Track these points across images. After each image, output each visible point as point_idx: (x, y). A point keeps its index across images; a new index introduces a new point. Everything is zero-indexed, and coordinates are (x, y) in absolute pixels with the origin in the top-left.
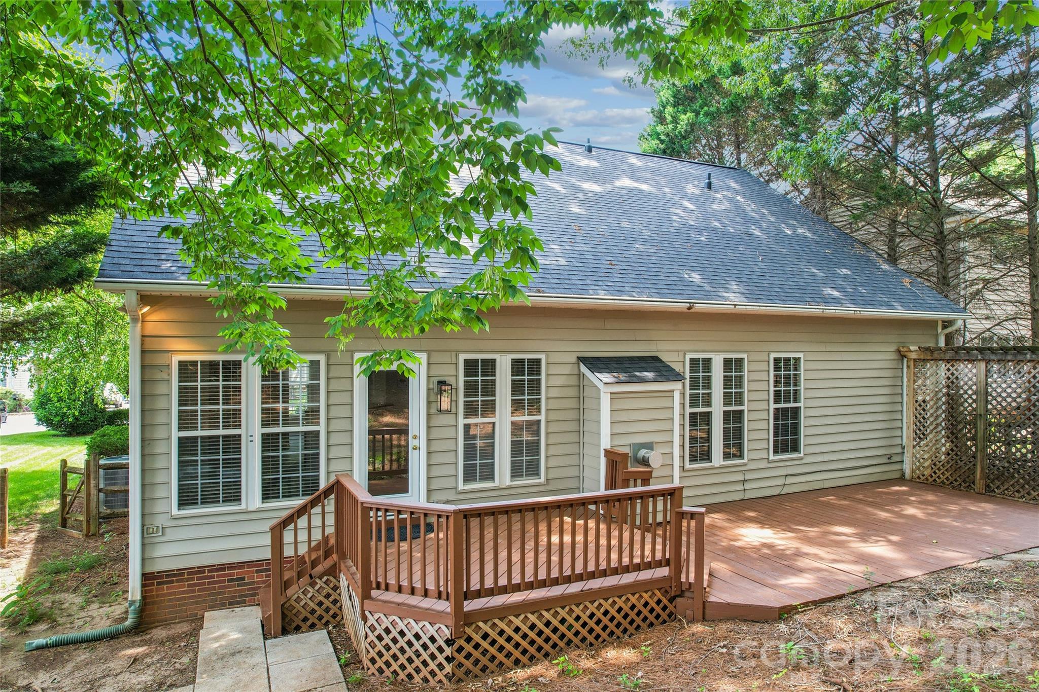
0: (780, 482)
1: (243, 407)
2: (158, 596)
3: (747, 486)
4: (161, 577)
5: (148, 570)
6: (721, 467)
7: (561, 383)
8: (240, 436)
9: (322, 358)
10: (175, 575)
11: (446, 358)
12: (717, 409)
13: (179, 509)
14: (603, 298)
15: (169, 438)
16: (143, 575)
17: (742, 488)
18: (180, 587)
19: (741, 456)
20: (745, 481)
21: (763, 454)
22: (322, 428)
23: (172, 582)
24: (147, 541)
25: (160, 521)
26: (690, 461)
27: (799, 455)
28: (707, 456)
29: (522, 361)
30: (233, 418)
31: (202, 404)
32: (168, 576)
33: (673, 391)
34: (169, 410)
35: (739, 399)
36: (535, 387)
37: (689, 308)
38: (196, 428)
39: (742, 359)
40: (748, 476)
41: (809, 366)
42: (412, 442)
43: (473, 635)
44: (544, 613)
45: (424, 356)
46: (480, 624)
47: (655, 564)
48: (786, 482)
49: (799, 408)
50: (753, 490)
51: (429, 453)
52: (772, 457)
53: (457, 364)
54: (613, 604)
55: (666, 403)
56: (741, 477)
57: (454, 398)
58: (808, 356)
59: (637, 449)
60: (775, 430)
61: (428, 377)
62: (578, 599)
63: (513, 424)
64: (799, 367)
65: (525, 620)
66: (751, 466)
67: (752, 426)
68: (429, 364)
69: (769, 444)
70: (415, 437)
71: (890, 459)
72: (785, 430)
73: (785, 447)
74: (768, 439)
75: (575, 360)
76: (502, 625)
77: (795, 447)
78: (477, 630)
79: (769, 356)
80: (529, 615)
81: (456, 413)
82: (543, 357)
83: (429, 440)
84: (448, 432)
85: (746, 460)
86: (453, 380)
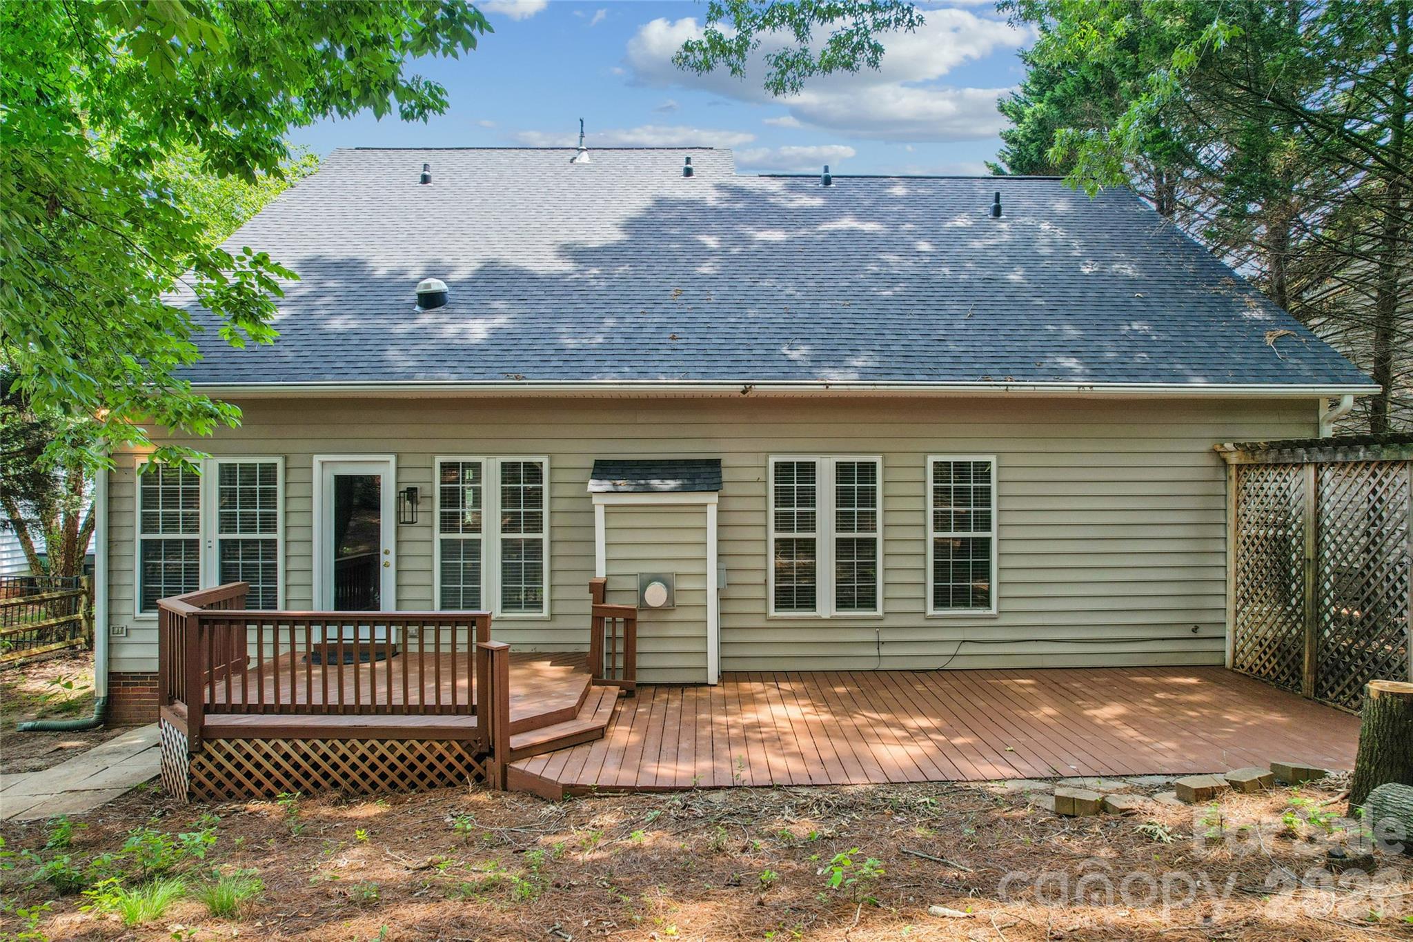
0: (951, 650)
1: (201, 511)
2: (124, 696)
3: (885, 651)
4: (127, 678)
5: (115, 669)
6: (832, 620)
7: (572, 494)
8: (197, 541)
9: (279, 461)
10: (138, 678)
11: (421, 461)
12: (826, 534)
13: (141, 612)
14: (608, 383)
15: (133, 541)
16: (110, 673)
17: (875, 652)
18: (143, 690)
19: (872, 605)
20: (879, 643)
21: (916, 606)
22: (279, 536)
23: (136, 684)
24: (113, 641)
25: (126, 622)
26: (776, 607)
27: (988, 612)
28: (807, 599)
29: (515, 465)
30: (192, 523)
31: (183, 508)
32: (133, 678)
33: (705, 505)
34: (133, 512)
35: (868, 521)
36: (534, 498)
37: (744, 392)
38: (157, 532)
39: (874, 465)
40: (885, 637)
41: (1009, 475)
42: (384, 558)
43: (215, 753)
44: (300, 743)
45: (392, 459)
46: (222, 742)
47: (457, 710)
48: (961, 652)
49: (989, 539)
50: (896, 658)
51: (398, 571)
52: (931, 611)
53: (431, 468)
54: (392, 749)
55: (694, 521)
56: (872, 637)
57: (428, 508)
58: (1009, 460)
59: (646, 581)
60: (941, 571)
61: (398, 483)
62: (344, 734)
63: (504, 541)
64: (987, 477)
65: (276, 747)
66: (890, 622)
67: (893, 563)
68: (398, 468)
69: (925, 591)
70: (387, 552)
71: (1194, 630)
72: (962, 573)
73: (962, 598)
74: (925, 584)
75: (591, 464)
76: (249, 748)
77: (983, 599)
78: (219, 748)
79: (925, 460)
80: (281, 742)
81: (431, 527)
82: (545, 460)
83: (398, 557)
84: (421, 549)
85: (879, 612)
86: (427, 487)
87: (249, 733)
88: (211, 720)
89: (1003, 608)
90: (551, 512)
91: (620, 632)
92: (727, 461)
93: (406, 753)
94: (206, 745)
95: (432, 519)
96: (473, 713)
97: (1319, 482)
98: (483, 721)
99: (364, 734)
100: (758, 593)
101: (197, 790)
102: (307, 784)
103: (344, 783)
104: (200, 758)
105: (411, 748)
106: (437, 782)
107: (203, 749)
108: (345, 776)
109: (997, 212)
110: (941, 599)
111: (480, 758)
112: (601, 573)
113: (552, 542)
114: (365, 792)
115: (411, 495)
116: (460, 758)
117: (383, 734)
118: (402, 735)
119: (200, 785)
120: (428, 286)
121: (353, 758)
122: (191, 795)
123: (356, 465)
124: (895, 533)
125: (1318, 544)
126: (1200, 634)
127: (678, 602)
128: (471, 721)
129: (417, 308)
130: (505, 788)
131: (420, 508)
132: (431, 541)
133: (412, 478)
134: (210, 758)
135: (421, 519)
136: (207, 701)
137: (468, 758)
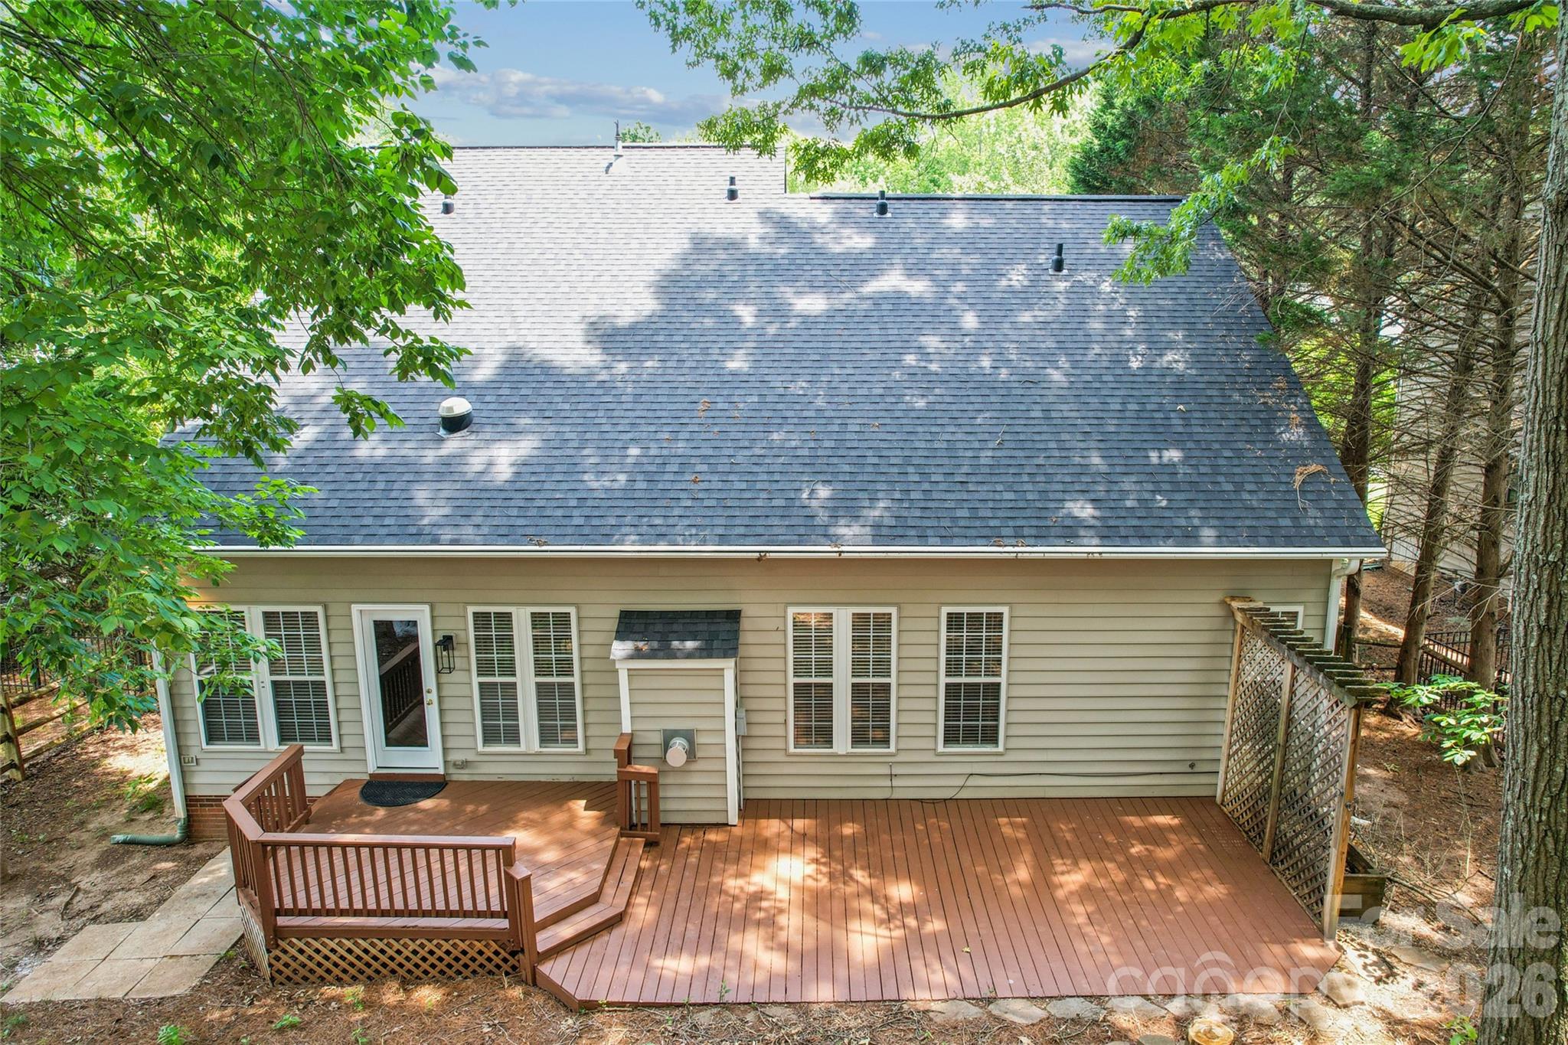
0: (959, 782)
2: (202, 815)
3: (896, 782)
4: (202, 800)
5: (190, 793)
6: (847, 755)
8: (251, 681)
9: (319, 609)
10: (214, 800)
11: (454, 610)
12: (842, 680)
13: (207, 743)
16: (186, 797)
18: (218, 810)
19: (886, 741)
21: (927, 744)
22: (327, 678)
23: (212, 806)
24: (186, 769)
25: (195, 753)
26: (795, 744)
27: (994, 750)
28: (825, 736)
29: (544, 615)
32: (208, 800)
33: (723, 669)
35: (883, 666)
36: (564, 645)
37: (759, 559)
39: (889, 615)
40: (899, 770)
41: (1019, 624)
42: (427, 697)
43: (288, 948)
44: (360, 941)
45: (427, 608)
46: (294, 940)
47: (493, 915)
48: (969, 783)
49: (999, 684)
50: (907, 788)
51: (441, 711)
52: (941, 748)
53: (465, 617)
54: (439, 946)
55: (712, 683)
56: (885, 770)
57: (464, 653)
58: (1020, 611)
59: (668, 737)
60: (951, 712)
61: (434, 631)
62: (397, 934)
63: (539, 685)
64: (999, 626)
65: (340, 944)
66: (902, 757)
67: (905, 705)
68: (433, 618)
69: (936, 730)
70: (429, 692)
71: (1192, 766)
72: (971, 712)
73: (971, 736)
74: (936, 724)
75: (617, 614)
76: (317, 945)
77: (991, 736)
78: (291, 944)
79: (939, 610)
80: (344, 941)
81: (469, 670)
82: (572, 610)
83: (440, 697)
84: (463, 690)
85: (892, 749)
86: (462, 634)
87: (317, 933)
88: (281, 921)
89: (1009, 746)
90: (581, 659)
91: (644, 794)
92: (748, 611)
93: (451, 949)
94: (280, 942)
95: (469, 663)
96: (506, 917)
97: (1294, 679)
98: (513, 923)
99: (414, 933)
100: (779, 731)
101: (277, 975)
102: (369, 972)
103: (401, 971)
104: (277, 952)
105: (455, 946)
106: (479, 970)
107: (278, 946)
108: (401, 965)
109: (1059, 266)
110: (951, 737)
111: (513, 954)
112: (627, 727)
113: (583, 685)
114: (418, 978)
115: (446, 643)
116: (497, 953)
117: (431, 934)
118: (447, 934)
119: (280, 972)
120: (450, 409)
121: (406, 953)
122: (273, 979)
123: (396, 613)
124: (907, 678)
125: (1288, 734)
126: (1196, 770)
127: (699, 754)
128: (504, 924)
129: (442, 432)
130: (535, 984)
131: (456, 653)
132: (470, 684)
133: (447, 627)
134: (285, 952)
135: (459, 663)
136: (277, 906)
137: (503, 954)
